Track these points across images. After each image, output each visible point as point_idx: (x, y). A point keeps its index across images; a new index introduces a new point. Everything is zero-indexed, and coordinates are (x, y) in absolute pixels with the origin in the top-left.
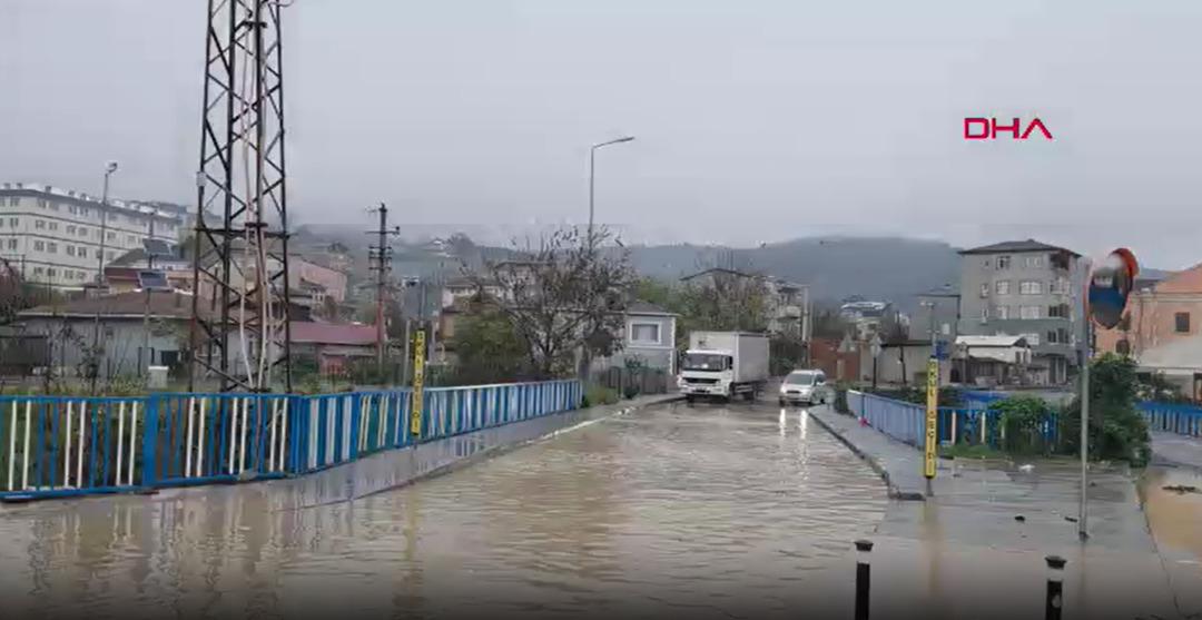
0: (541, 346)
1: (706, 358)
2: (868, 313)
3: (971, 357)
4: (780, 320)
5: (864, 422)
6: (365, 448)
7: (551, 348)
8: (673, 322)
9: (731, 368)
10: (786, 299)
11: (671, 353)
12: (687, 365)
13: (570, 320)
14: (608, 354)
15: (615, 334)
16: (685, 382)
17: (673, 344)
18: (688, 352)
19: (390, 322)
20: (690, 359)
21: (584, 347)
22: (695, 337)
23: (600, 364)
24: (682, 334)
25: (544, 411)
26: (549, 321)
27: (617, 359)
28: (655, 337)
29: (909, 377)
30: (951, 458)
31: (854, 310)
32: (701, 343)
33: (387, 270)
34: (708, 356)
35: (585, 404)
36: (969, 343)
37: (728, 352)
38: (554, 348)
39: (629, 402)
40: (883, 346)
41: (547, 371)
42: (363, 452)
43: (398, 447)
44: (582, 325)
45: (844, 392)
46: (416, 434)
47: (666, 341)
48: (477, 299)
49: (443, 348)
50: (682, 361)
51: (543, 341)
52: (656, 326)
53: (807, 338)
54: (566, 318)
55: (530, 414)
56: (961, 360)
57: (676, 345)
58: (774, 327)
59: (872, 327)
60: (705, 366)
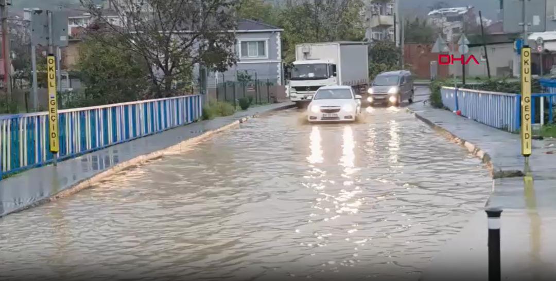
0: (161, 66)
1: (312, 67)
2: (452, 18)
3: (547, 51)
4: (374, 29)
5: (459, 114)
6: (9, 169)
7: (170, 67)
8: (278, 37)
9: (335, 75)
10: (379, 10)
11: (279, 66)
12: (294, 75)
13: (185, 40)
14: (222, 69)
15: (228, 50)
16: (294, 90)
17: (279, 58)
18: (295, 63)
19: (14, 55)
20: (297, 70)
21: (201, 64)
22: (300, 49)
23: (215, 78)
24: (287, 48)
25: (168, 126)
26: (164, 42)
27: (231, 75)
28: (262, 53)
29: (493, 73)
30: (541, 138)
31: (441, 16)
32: (305, 54)
33: (6, 6)
34: (312, 66)
35: (206, 117)
36: (545, 39)
37: (332, 62)
38: (173, 67)
39: (244, 113)
40: (470, 46)
41: (168, 88)
42: (8, 172)
43: (39, 166)
44: (197, 44)
45: (439, 88)
46: (55, 153)
47: (272, 55)
48: (95, 27)
49: (67, 75)
50: (289, 72)
51: (162, 61)
52: (263, 43)
53: (400, 44)
54: (182, 39)
55: (157, 128)
56: (538, 54)
57: (283, 57)
58: (370, 35)
59: (455, 30)
60: (311, 75)
